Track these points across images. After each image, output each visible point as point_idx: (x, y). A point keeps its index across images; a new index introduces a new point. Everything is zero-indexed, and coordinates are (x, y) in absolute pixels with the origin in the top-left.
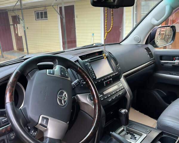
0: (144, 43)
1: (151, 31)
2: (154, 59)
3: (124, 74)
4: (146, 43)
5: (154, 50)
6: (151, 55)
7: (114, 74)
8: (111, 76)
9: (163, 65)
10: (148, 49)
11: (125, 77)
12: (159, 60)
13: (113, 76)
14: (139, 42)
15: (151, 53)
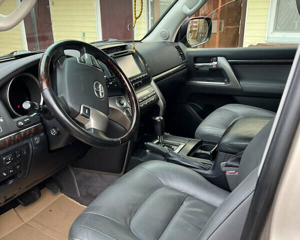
0: (174, 40)
1: (182, 24)
2: (187, 62)
3: (154, 78)
4: (176, 41)
5: (186, 50)
6: (182, 55)
7: (144, 75)
8: (141, 77)
9: (198, 69)
10: (178, 48)
11: (156, 81)
12: (193, 62)
13: (143, 77)
14: (167, 39)
15: (183, 54)
